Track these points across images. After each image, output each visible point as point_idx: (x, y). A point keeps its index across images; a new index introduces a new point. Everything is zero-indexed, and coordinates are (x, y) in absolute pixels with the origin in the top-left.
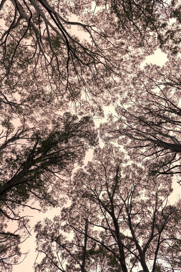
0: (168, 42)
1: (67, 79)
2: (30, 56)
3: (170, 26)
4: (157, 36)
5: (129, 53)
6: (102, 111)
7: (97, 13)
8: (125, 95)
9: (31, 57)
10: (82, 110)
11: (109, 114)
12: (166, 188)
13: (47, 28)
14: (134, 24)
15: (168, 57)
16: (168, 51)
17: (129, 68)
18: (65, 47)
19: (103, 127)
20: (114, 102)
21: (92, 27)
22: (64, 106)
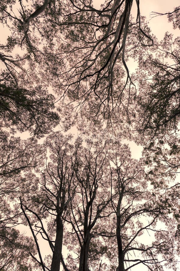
0: (152, 153)
3: (164, 148)
6: (69, 127)
7: (149, 83)
8: (94, 140)
10: (63, 109)
11: (72, 134)
12: (31, 219)
15: (140, 159)
16: (144, 156)
19: (57, 135)
20: (84, 133)
21: (132, 84)
22: (59, 91)
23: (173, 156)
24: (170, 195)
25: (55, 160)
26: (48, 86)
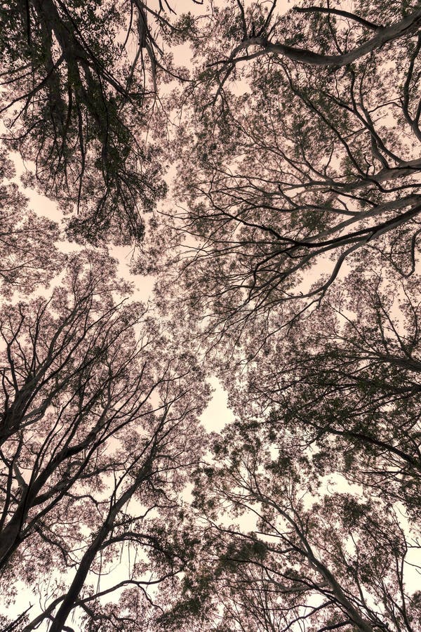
0: (241, 440)
1: (238, 218)
2: (310, 156)
3: (268, 448)
4: (259, 420)
5: (246, 361)
6: (145, 272)
7: (335, 318)
8: (165, 333)
9: (307, 157)
10: (161, 227)
11: (133, 287)
13: (347, 212)
14: (294, 383)
15: (213, 434)
16: (224, 435)
17: (218, 354)
18: (301, 236)
19: (106, 265)
20: (158, 305)
21: (318, 302)
22: (184, 191)
23: (269, 475)
24: (206, 537)
25: (59, 305)
26: (172, 161)
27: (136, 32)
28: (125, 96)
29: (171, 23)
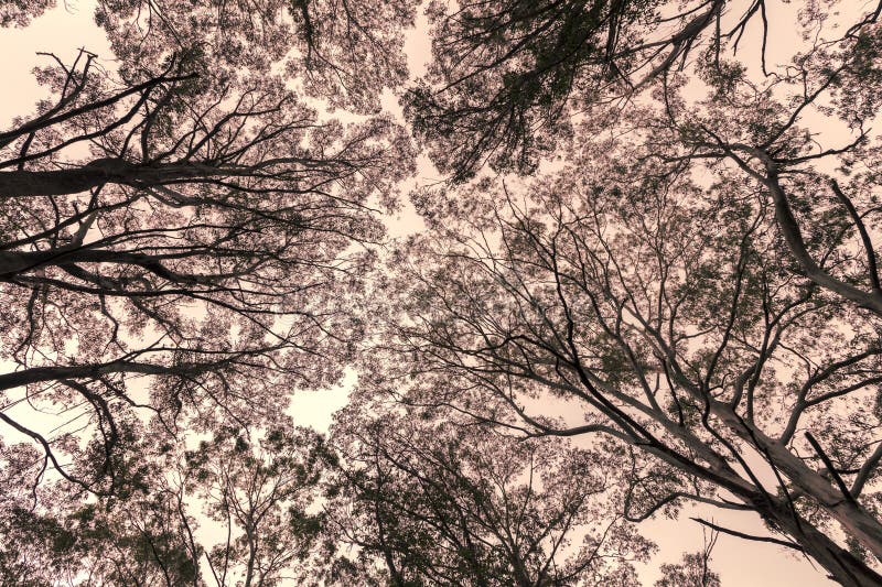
0: (304, 458)
1: (559, 277)
2: (685, 309)
3: (317, 495)
4: (342, 462)
5: (400, 399)
6: (423, 211)
7: (522, 468)
8: (370, 281)
9: (681, 306)
10: (487, 196)
11: (399, 210)
13: (651, 396)
14: (414, 473)
15: (290, 419)
16: (297, 433)
17: (386, 361)
18: (588, 363)
19: (404, 163)
20: (397, 253)
21: (526, 435)
22: (544, 193)
23: (285, 519)
24: (159, 497)
25: (321, 136)
26: (569, 158)
27: (685, 25)
28: (607, 58)
29: (720, 56)
